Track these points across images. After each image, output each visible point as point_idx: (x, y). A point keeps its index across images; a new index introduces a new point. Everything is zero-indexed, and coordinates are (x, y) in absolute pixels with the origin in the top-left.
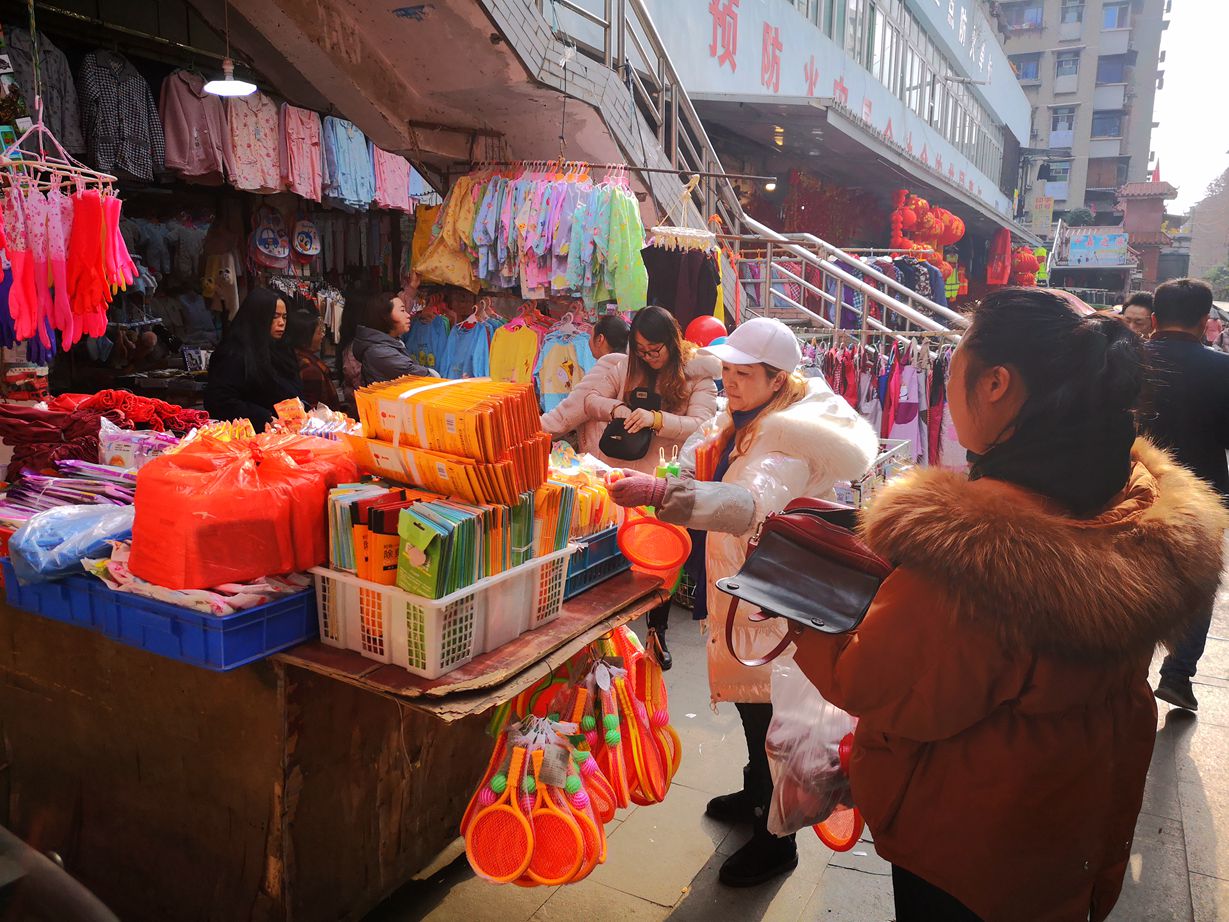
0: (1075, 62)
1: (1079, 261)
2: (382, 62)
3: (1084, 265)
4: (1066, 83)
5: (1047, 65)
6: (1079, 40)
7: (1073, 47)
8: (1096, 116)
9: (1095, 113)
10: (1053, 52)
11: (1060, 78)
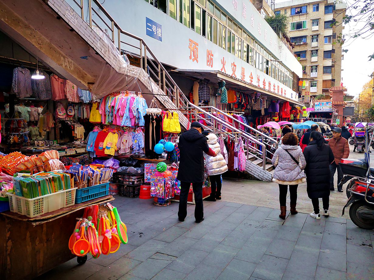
0: (317, 53)
1: (318, 110)
2: (80, 69)
3: (319, 111)
4: (314, 59)
5: (308, 54)
6: (317, 47)
7: (316, 49)
8: (324, 68)
9: (323, 67)
10: (310, 50)
11: (312, 58)
